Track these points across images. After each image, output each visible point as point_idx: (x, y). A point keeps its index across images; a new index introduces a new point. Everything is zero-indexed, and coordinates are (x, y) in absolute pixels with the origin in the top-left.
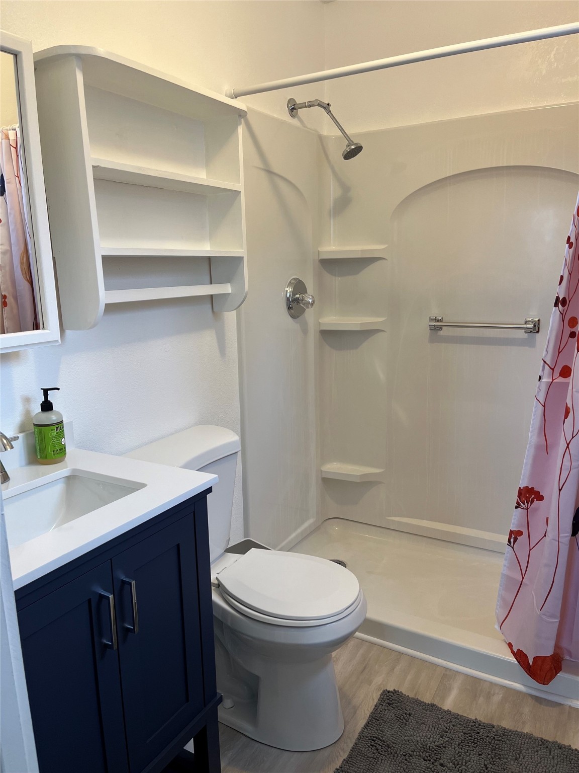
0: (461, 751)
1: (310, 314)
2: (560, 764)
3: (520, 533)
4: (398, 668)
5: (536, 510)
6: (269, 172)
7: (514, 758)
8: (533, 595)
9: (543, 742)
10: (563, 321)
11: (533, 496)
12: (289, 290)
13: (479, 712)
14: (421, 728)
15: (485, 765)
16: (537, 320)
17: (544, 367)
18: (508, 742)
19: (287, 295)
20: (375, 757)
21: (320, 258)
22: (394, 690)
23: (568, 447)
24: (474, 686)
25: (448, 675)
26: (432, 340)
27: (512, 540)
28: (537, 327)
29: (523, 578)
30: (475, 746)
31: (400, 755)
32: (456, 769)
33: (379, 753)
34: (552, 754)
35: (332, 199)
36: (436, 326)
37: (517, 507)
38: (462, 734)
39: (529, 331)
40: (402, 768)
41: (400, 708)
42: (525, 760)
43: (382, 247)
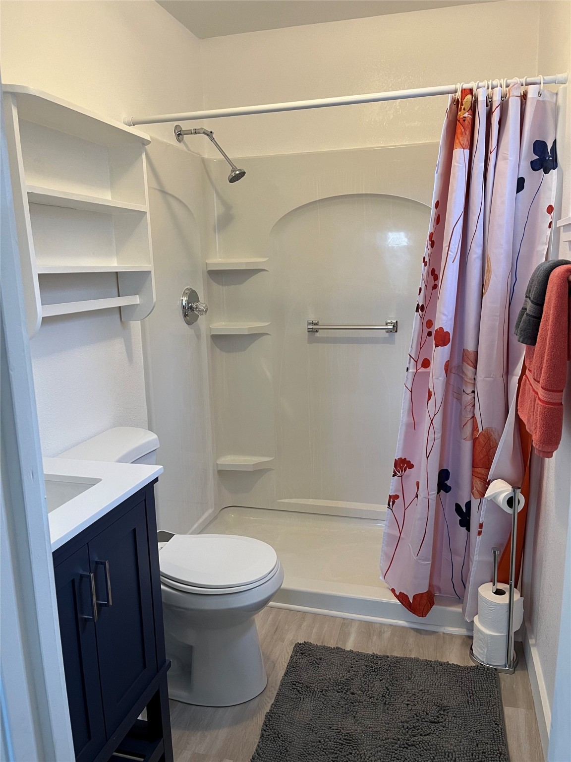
0: (365, 680)
1: (202, 320)
2: (443, 677)
3: (397, 497)
4: (305, 624)
5: (408, 476)
6: (163, 192)
7: (407, 678)
8: (409, 546)
9: (428, 663)
10: (422, 323)
11: (405, 465)
12: (185, 299)
13: (374, 648)
14: (331, 668)
15: (387, 688)
16: (395, 321)
17: (410, 360)
18: (401, 666)
19: (182, 303)
20: (298, 697)
21: (208, 270)
22: (305, 642)
23: (432, 422)
24: (368, 628)
25: (346, 623)
26: (311, 341)
27: (391, 503)
28: (395, 328)
29: (400, 534)
30: (376, 674)
31: (317, 692)
32: (365, 695)
33: (300, 694)
34: (436, 670)
35: (216, 215)
36: (313, 329)
37: (394, 476)
38: (364, 666)
39: (389, 331)
40: (321, 702)
41: (311, 655)
42: (416, 678)
43: (265, 260)
